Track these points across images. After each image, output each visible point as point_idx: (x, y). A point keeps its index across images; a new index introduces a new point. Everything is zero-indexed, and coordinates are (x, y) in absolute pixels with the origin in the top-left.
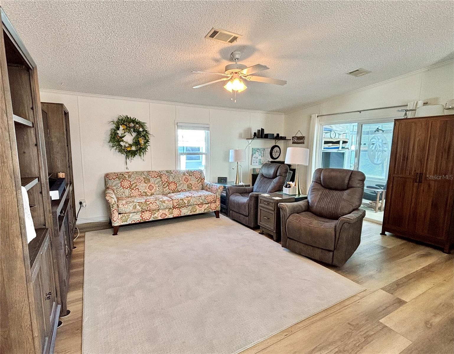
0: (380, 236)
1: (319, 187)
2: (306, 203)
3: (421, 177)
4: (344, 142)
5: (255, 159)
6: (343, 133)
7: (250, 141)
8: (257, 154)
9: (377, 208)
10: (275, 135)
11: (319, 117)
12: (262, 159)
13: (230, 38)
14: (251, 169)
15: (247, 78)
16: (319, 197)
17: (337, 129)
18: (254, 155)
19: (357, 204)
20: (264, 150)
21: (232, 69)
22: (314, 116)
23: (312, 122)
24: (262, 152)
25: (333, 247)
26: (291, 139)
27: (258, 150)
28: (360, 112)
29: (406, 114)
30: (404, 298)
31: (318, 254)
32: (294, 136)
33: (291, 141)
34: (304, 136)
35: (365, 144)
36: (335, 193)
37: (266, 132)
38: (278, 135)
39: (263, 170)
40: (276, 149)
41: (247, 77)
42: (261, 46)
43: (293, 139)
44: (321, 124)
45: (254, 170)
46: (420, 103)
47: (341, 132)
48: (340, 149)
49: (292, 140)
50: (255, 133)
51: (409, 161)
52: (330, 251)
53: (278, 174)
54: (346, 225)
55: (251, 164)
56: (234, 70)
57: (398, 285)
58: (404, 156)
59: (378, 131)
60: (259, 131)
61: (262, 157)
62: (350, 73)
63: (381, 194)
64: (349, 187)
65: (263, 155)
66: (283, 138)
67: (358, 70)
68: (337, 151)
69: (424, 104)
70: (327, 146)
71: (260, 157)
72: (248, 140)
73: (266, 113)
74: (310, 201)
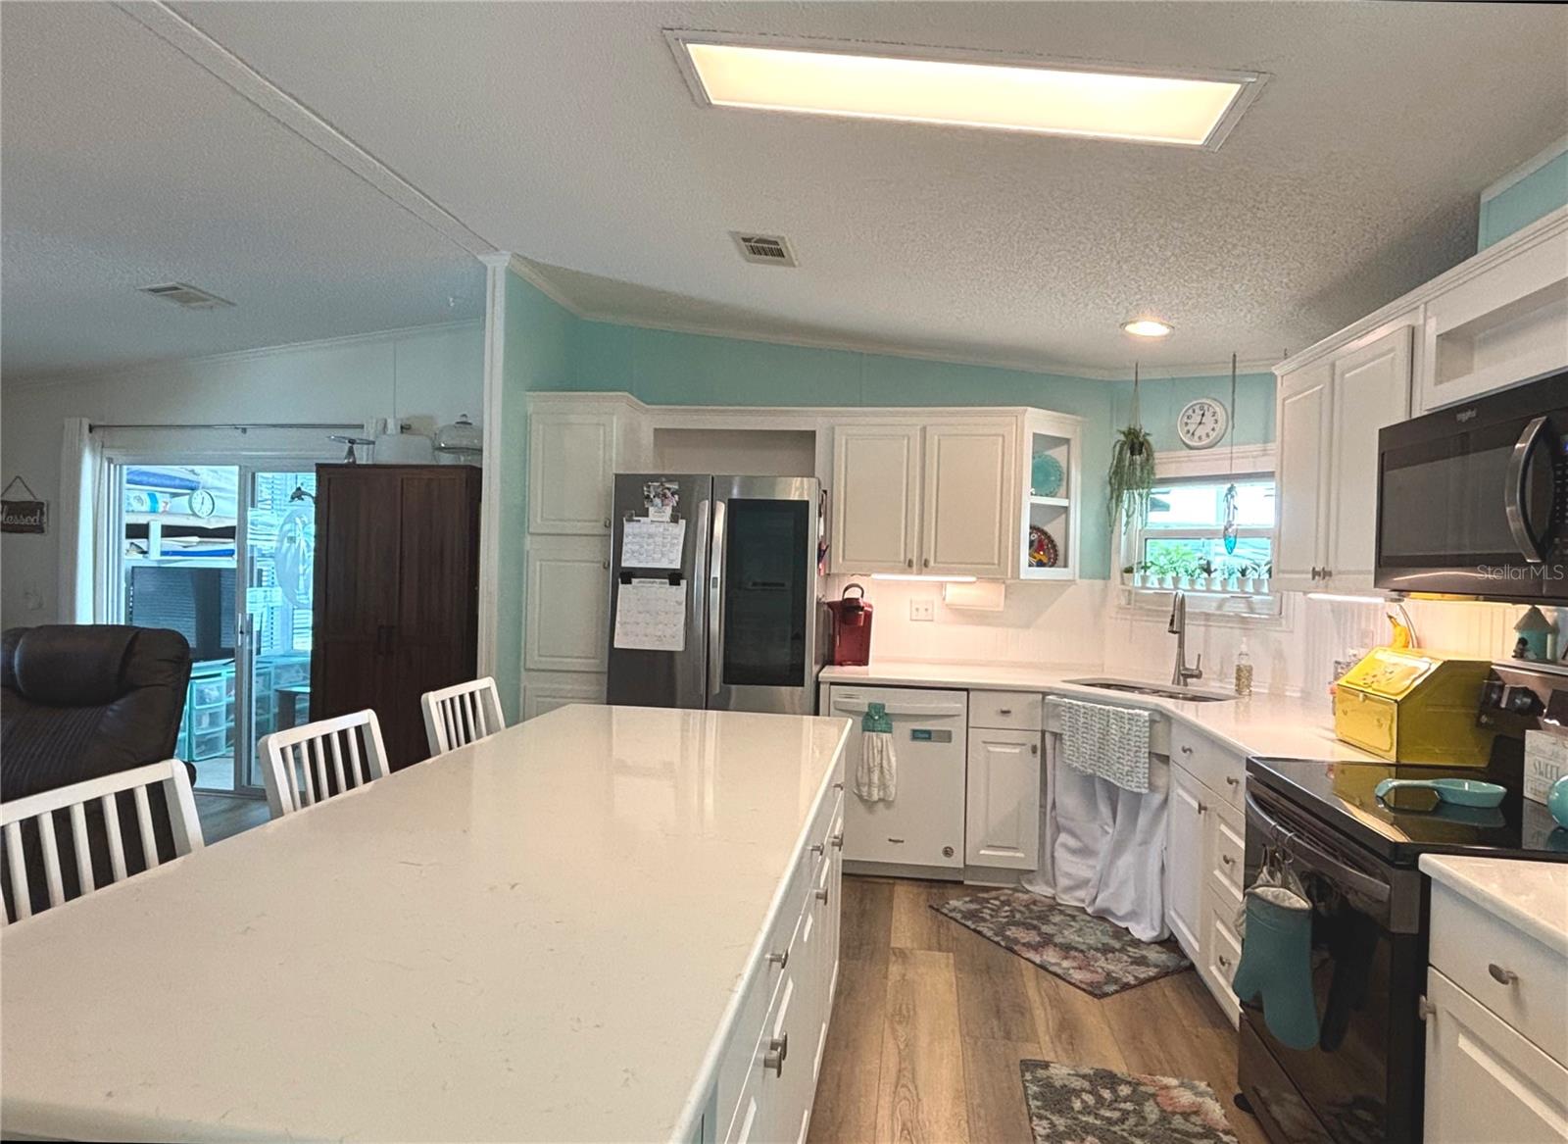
3: (390, 638)
11: (98, 431)
22: (74, 426)
23: (66, 447)
28: (243, 428)
29: (351, 452)
34: (40, 498)
44: (110, 461)
51: (361, 590)
59: (300, 498)
62: (154, 291)
64: (124, 688)
67: (175, 288)
69: (402, 428)
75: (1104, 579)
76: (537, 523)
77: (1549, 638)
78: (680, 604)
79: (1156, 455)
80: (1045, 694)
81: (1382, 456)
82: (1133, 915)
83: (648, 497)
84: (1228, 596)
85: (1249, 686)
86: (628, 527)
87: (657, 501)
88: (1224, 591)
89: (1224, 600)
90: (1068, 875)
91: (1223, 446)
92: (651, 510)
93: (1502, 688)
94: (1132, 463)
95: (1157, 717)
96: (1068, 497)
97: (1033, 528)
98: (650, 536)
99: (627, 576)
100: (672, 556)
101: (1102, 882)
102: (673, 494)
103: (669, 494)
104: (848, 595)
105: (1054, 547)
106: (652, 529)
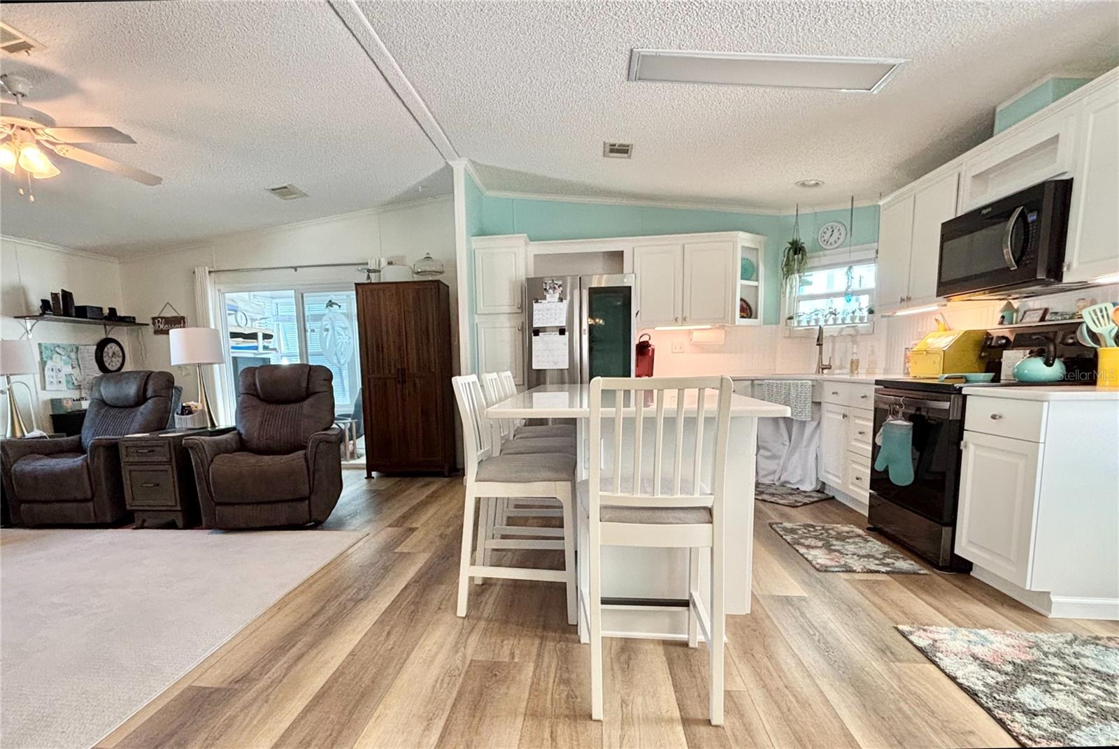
0: (365, 481)
1: (255, 402)
2: (237, 437)
3: (404, 375)
4: (267, 337)
5: (54, 373)
6: (259, 317)
7: (29, 323)
8: (56, 362)
9: (348, 454)
10: (106, 312)
11: (213, 274)
12: (76, 372)
13: (10, 40)
14: (45, 403)
15: (57, 149)
16: (259, 419)
17: (248, 308)
18: (49, 364)
19: (329, 418)
20: (77, 348)
21: (14, 116)
22: (202, 272)
23: (198, 284)
24: (73, 355)
25: (308, 489)
26: (150, 322)
27: (57, 349)
28: (295, 268)
29: (369, 277)
30: (414, 526)
31: (284, 511)
32: (156, 315)
33: (151, 328)
34: (182, 315)
35: (313, 331)
36: (290, 408)
37: (78, 302)
38: (113, 311)
39: (102, 390)
40: (111, 348)
41: (59, 147)
42: (91, 84)
43: (154, 324)
44: (219, 290)
45: (55, 403)
46: (384, 263)
47: (258, 314)
48: (261, 350)
49: (151, 326)
50: (45, 304)
51: (385, 350)
52: (301, 499)
53: (149, 393)
54: (322, 447)
55: (44, 388)
56: (18, 120)
57: (405, 517)
58: (378, 346)
59: (331, 306)
60: (55, 296)
61: (73, 368)
62: (273, 190)
63: (350, 430)
64: (309, 394)
65: (75, 363)
66: (129, 321)
67: (285, 187)
68: (252, 356)
69: (388, 263)
70: (234, 342)
71: (67, 369)
72: (22, 321)
73: (67, 253)
74: (242, 431)
75: (776, 324)
76: (481, 307)
77: (1015, 315)
78: (565, 344)
79: (807, 254)
80: (752, 380)
81: (942, 236)
82: (801, 481)
83: (545, 289)
84: (845, 326)
85: (857, 369)
86: (536, 306)
87: (551, 291)
88: (843, 323)
89: (843, 328)
90: (764, 469)
91: (845, 246)
92: (548, 296)
93: (992, 338)
94: (794, 260)
95: (815, 384)
96: (757, 280)
97: (741, 300)
98: (548, 310)
99: (537, 332)
100: (561, 319)
101: (784, 469)
102: (559, 287)
103: (556, 286)
104: (642, 340)
105: (750, 308)
106: (549, 306)
